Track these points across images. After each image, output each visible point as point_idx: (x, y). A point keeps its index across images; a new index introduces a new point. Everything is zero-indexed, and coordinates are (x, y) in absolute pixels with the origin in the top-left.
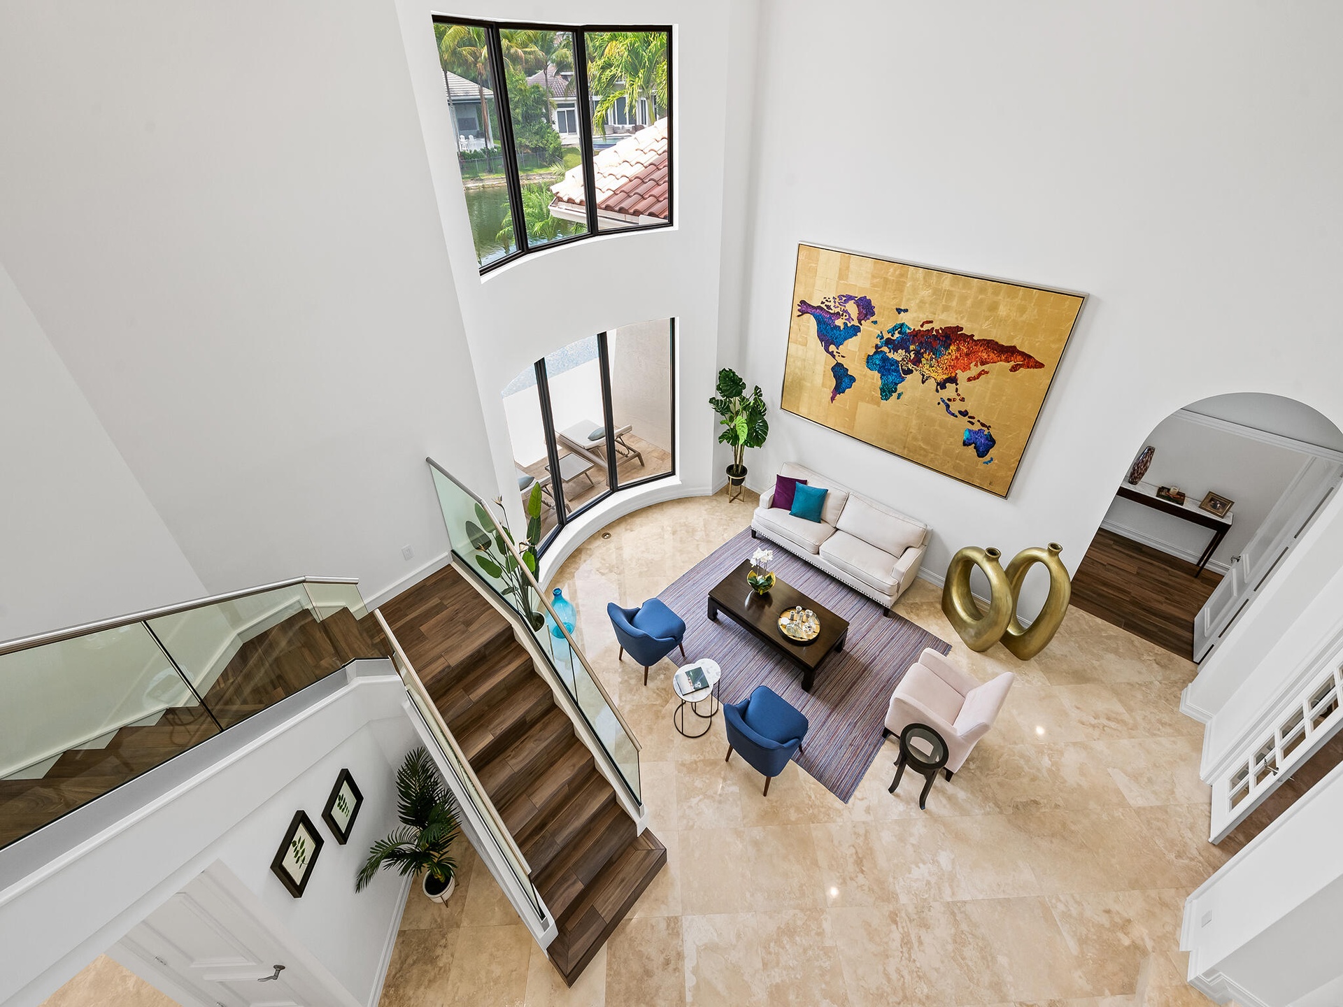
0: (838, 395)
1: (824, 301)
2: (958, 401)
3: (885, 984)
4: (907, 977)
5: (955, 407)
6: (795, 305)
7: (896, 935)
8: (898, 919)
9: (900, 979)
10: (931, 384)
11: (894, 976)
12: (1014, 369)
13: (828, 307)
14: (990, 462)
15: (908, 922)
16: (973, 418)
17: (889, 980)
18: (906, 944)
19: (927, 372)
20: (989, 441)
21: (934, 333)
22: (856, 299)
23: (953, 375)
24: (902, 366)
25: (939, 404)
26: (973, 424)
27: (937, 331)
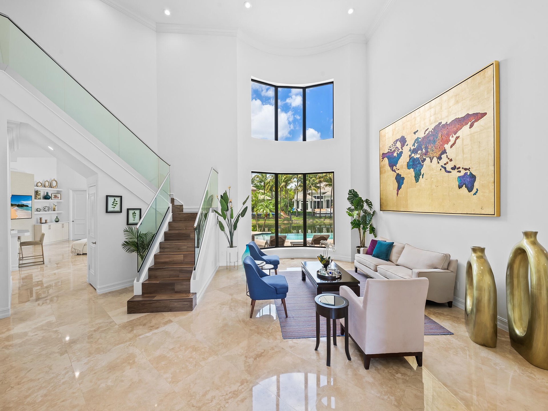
0: (399, 191)
1: (389, 148)
2: (449, 162)
3: (200, 395)
4: (214, 403)
5: (449, 167)
6: (381, 156)
7: (234, 388)
8: (245, 384)
9: (209, 400)
10: (435, 160)
11: (209, 396)
12: (471, 126)
13: (391, 150)
14: (477, 192)
15: (248, 389)
16: (459, 168)
17: (204, 395)
18: (235, 394)
19: (431, 155)
20: (472, 178)
21: (430, 133)
22: (399, 139)
23: (443, 149)
24: (421, 159)
25: (441, 169)
26: (460, 172)
27: (431, 131)
